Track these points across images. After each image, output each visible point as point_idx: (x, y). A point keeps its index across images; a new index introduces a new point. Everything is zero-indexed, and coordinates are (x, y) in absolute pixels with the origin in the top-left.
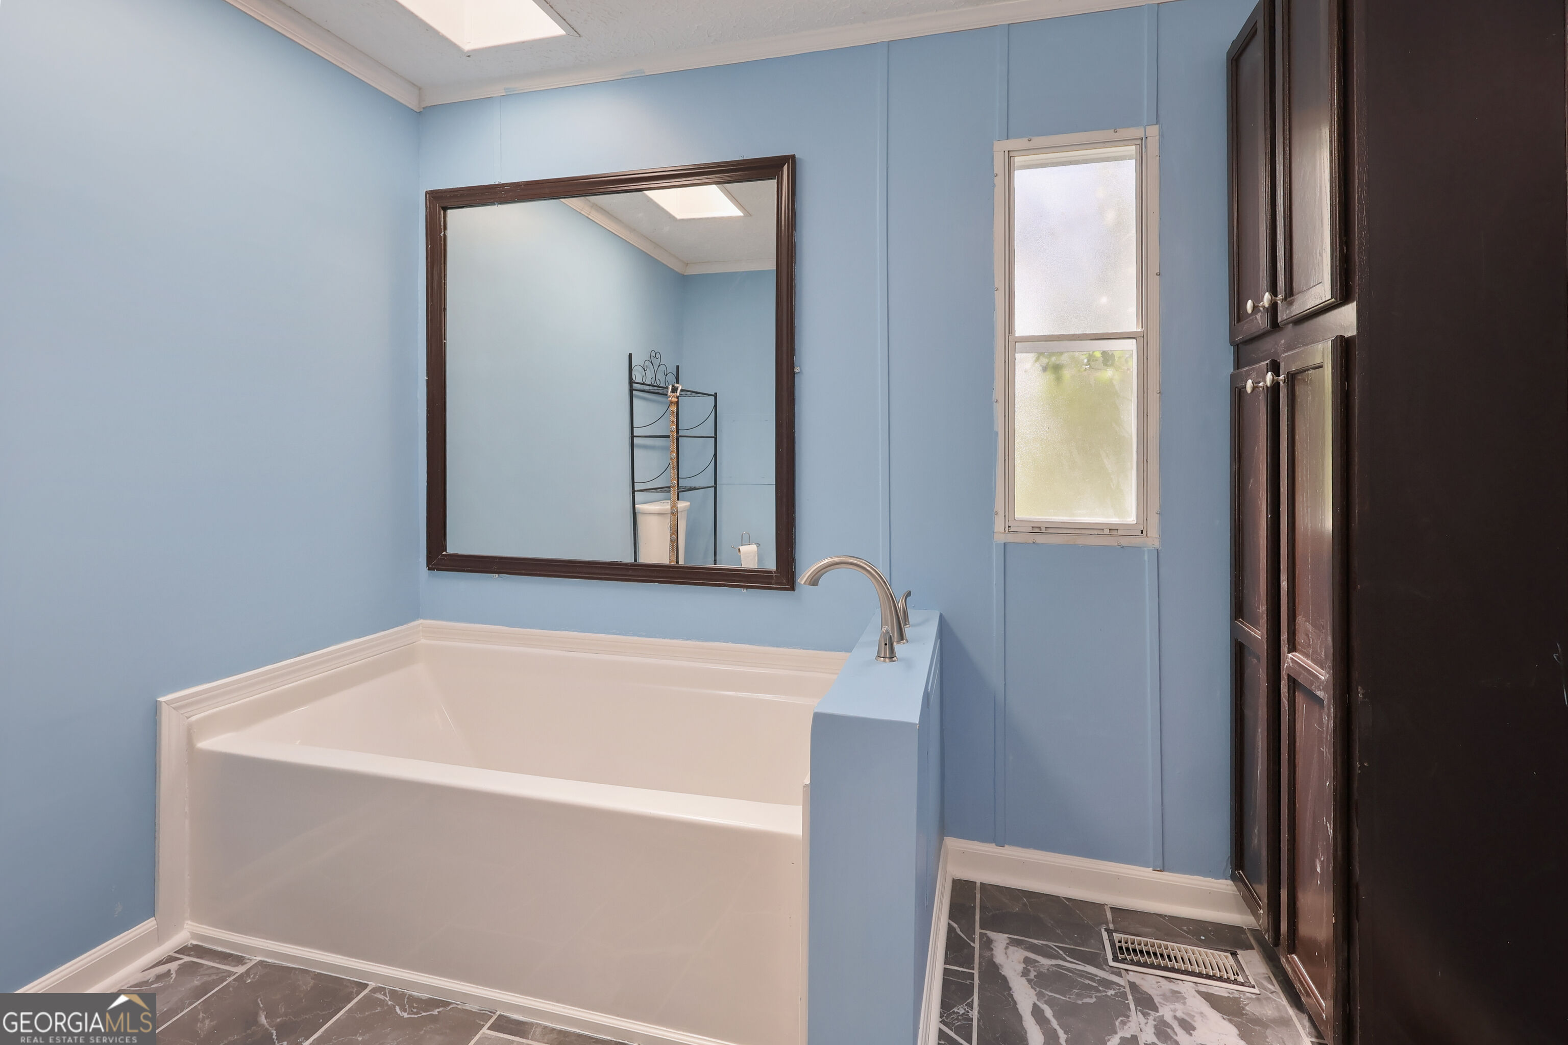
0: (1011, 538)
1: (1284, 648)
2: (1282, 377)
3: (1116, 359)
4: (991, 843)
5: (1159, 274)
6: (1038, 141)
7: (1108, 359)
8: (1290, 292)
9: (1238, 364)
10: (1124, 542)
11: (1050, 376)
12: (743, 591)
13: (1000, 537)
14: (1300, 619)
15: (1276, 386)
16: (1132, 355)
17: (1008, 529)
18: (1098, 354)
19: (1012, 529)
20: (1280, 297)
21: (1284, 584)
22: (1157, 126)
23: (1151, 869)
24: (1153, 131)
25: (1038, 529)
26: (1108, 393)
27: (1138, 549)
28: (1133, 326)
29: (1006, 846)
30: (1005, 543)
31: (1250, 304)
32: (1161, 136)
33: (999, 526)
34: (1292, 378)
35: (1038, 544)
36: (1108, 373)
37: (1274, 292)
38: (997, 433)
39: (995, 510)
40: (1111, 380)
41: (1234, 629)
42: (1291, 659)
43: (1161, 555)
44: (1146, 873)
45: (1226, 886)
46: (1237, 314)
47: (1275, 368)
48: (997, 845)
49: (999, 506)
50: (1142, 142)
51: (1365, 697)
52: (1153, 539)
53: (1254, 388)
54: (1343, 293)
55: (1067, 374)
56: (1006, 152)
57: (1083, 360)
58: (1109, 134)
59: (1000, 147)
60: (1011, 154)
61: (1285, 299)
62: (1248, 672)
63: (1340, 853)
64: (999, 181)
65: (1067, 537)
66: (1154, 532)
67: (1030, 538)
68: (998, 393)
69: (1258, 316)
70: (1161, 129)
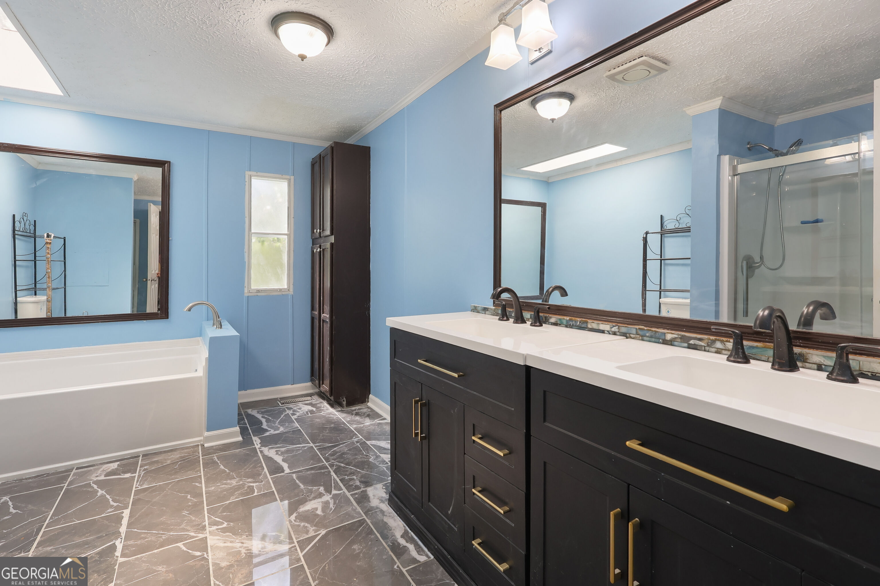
0: (250, 294)
1: (322, 314)
2: (321, 249)
3: (281, 240)
4: (243, 390)
5: (293, 218)
6: (259, 174)
7: (279, 240)
8: (323, 230)
9: (313, 245)
10: (284, 293)
11: (260, 244)
12: (144, 321)
13: (246, 295)
14: (325, 306)
15: (320, 251)
16: (285, 239)
17: (249, 292)
18: (276, 239)
19: (250, 292)
20: (321, 230)
21: (322, 298)
22: (293, 176)
23: (290, 385)
24: (292, 177)
25: (258, 291)
26: (279, 251)
27: (287, 295)
28: (286, 232)
29: (248, 390)
30: (248, 296)
31: (315, 230)
32: (294, 179)
33: (246, 291)
34: (323, 250)
35: (258, 296)
36: (278, 244)
37: (320, 230)
38: (245, 262)
39: (245, 286)
40: (279, 246)
41: (312, 314)
42: (323, 315)
43: (293, 296)
44: (289, 386)
45: (309, 384)
46: (313, 232)
47: (320, 247)
48: (245, 391)
49: (246, 284)
50: (289, 180)
51: (335, 318)
52: (291, 292)
53: (316, 251)
54: (332, 233)
55: (266, 244)
56: (249, 175)
57: (271, 240)
58: (280, 176)
59: (248, 173)
60: (251, 176)
61: (322, 231)
62: (315, 324)
63: (330, 353)
64: (247, 184)
65: (268, 293)
66: (291, 290)
67: (256, 294)
68: (246, 249)
69: (317, 233)
70: (294, 177)
